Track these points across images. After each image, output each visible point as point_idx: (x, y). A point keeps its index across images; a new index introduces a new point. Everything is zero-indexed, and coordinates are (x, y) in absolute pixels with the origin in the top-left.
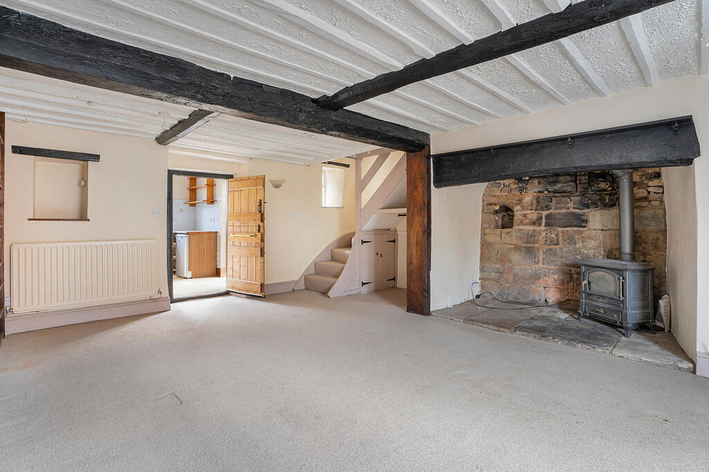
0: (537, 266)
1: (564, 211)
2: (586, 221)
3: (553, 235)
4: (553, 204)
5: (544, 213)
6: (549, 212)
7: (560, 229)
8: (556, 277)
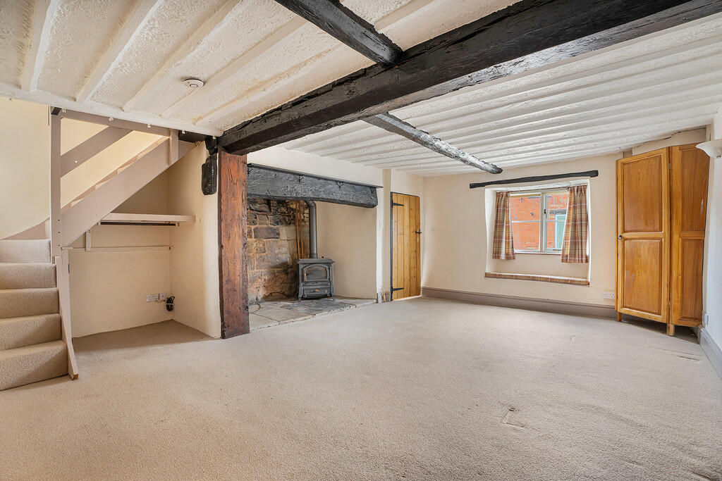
0: (253, 271)
1: (265, 226)
2: (278, 234)
3: (261, 245)
4: (258, 221)
5: (253, 227)
6: (256, 226)
7: (265, 240)
8: (266, 278)
